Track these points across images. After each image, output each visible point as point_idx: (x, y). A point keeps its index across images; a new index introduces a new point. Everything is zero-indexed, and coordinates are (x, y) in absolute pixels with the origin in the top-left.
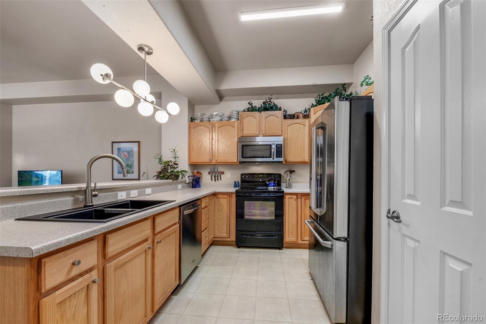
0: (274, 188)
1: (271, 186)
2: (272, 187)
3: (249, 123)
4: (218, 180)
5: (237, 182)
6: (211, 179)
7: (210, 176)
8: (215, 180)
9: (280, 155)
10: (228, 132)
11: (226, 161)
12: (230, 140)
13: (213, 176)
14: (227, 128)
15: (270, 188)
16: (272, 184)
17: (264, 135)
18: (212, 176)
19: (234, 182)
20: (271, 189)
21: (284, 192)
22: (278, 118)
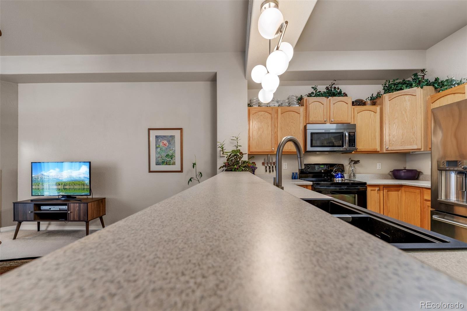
0: (342, 179)
1: (338, 178)
2: (340, 179)
3: (316, 110)
4: (273, 171)
5: (296, 173)
6: (265, 170)
7: (264, 167)
8: (270, 172)
9: (353, 143)
10: (292, 118)
11: (291, 151)
12: (294, 128)
13: (268, 168)
14: (291, 114)
15: (337, 179)
16: (340, 175)
17: (333, 122)
18: (266, 167)
19: (292, 173)
20: (339, 180)
21: (367, 184)
22: (347, 104)
